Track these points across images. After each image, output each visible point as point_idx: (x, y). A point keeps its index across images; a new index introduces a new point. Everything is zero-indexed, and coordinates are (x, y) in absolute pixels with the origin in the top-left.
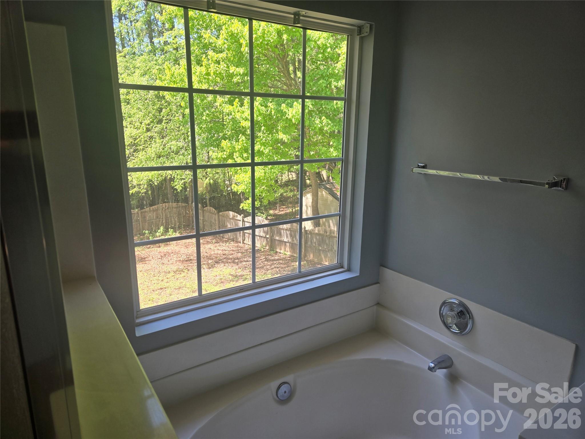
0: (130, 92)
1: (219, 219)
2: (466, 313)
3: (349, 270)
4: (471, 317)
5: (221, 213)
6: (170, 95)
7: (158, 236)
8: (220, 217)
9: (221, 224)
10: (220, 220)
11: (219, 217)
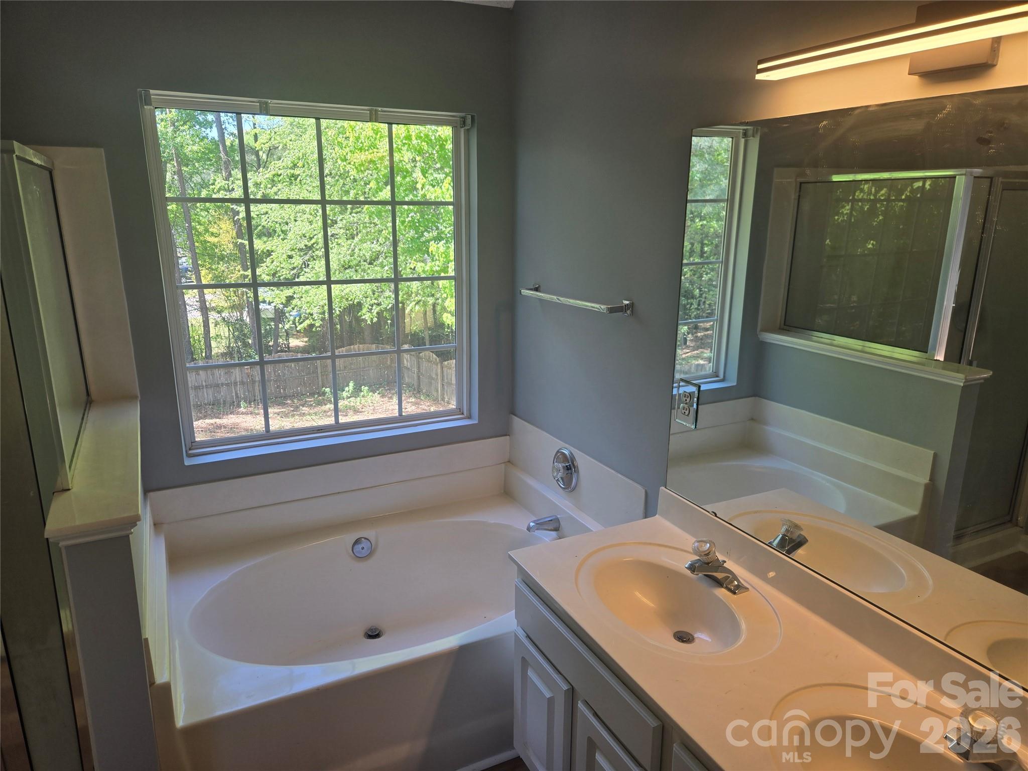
0: (298, 165)
1: (442, 372)
2: (572, 467)
3: (469, 417)
4: (577, 471)
5: (446, 363)
6: (355, 169)
7: (345, 396)
8: (445, 369)
9: (446, 381)
10: (445, 374)
11: (442, 369)
